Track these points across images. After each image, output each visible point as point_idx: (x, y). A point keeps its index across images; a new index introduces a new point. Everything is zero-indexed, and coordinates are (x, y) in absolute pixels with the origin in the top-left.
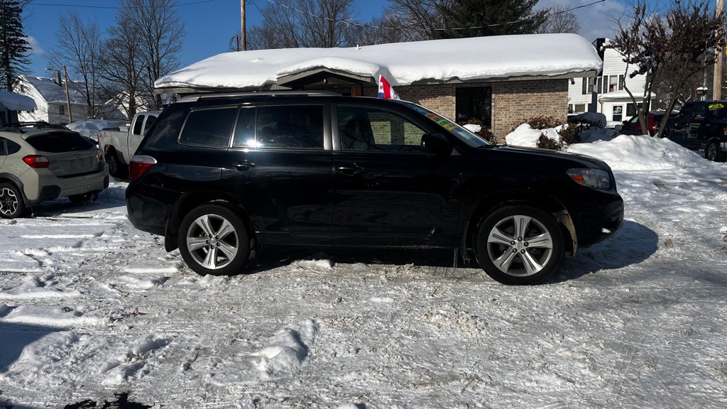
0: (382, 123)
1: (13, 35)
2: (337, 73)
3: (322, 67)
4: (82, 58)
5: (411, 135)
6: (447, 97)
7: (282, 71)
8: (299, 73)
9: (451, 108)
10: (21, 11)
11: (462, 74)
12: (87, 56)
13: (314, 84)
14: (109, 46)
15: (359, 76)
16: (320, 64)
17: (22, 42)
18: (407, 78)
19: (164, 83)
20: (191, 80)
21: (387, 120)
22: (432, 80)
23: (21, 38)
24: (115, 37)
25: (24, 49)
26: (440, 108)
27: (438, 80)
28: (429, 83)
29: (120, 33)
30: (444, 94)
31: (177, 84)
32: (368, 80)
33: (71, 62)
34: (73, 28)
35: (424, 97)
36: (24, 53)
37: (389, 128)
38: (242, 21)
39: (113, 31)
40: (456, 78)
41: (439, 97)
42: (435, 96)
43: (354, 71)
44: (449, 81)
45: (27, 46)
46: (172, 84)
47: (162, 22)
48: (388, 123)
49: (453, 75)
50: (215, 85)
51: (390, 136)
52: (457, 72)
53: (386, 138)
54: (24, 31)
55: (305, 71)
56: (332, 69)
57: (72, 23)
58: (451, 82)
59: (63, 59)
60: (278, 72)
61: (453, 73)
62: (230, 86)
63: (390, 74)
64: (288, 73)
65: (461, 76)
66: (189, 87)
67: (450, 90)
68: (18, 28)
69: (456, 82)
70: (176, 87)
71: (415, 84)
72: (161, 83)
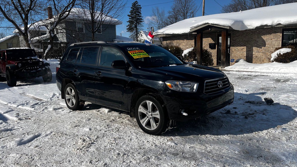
0: (242, 47)
1: (138, 17)
2: (214, 26)
3: (208, 23)
4: (159, 23)
5: (256, 53)
6: (277, 34)
7: (192, 26)
8: (199, 26)
9: (279, 39)
10: (141, 8)
11: (282, 22)
12: (160, 23)
13: (206, 31)
14: (169, 18)
15: (224, 26)
16: (206, 22)
17: (141, 19)
18: (253, 25)
19: (156, 33)
20: (164, 32)
21: (244, 46)
22: (266, 25)
23: (141, 18)
24: (171, 14)
25: (141, 22)
26: (273, 40)
27: (269, 26)
28: (265, 27)
29: (172, 13)
30: (275, 32)
31: (160, 34)
32: (228, 28)
33: (155, 25)
34: (156, 13)
35: (264, 34)
36: (142, 23)
37: (245, 50)
38: (203, 4)
39: (169, 12)
40: (280, 24)
41: (273, 34)
42: (270, 34)
43: (221, 24)
44: (276, 25)
45: (142, 20)
46: (158, 34)
47: (188, 7)
48: (245, 47)
49: (278, 23)
50: (172, 33)
51: (245, 54)
52: (280, 21)
53: (244, 55)
54: (142, 15)
55: (201, 25)
56: (211, 24)
57: (156, 11)
58: (277, 26)
59: (153, 24)
60: (190, 27)
61: (278, 21)
62: (177, 33)
63: (244, 24)
64: (194, 27)
65: (282, 23)
66: (163, 34)
67: (279, 30)
68: (140, 14)
69: (280, 26)
70: (160, 35)
71: (257, 28)
72: (155, 33)
